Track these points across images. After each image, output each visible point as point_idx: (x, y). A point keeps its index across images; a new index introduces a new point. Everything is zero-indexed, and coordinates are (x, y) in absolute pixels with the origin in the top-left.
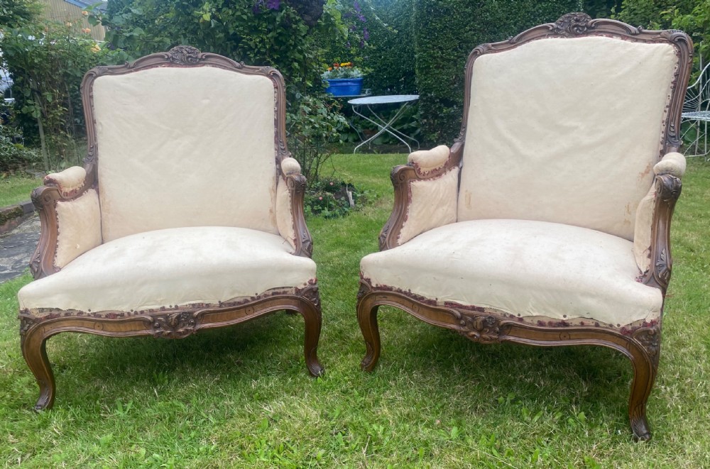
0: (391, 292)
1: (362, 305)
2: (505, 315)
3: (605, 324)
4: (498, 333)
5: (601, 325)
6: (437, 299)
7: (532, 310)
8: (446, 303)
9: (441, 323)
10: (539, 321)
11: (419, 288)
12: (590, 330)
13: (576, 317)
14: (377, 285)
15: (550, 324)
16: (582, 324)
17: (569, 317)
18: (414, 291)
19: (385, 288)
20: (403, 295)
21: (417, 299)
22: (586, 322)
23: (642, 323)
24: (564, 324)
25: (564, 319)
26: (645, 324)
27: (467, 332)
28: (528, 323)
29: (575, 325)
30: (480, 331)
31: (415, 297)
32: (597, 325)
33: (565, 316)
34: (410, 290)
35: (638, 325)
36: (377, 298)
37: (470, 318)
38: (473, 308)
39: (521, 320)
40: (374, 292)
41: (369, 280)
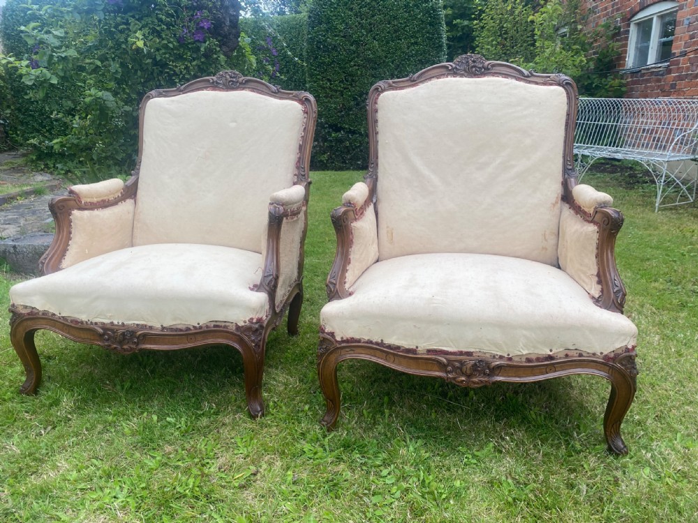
0: (360, 344)
1: (325, 361)
2: (494, 357)
3: (588, 353)
4: (488, 375)
5: (584, 354)
6: (417, 347)
7: (523, 349)
8: (429, 351)
9: (423, 372)
10: (527, 358)
11: (395, 337)
12: (575, 361)
13: (561, 350)
14: (342, 338)
15: (538, 359)
16: (567, 355)
17: (554, 351)
18: (387, 341)
19: (352, 340)
20: (375, 346)
21: (391, 349)
22: (570, 353)
23: (624, 349)
24: (550, 358)
25: (551, 353)
26: (627, 350)
27: (454, 379)
28: (518, 362)
29: (560, 358)
30: (469, 376)
31: (389, 347)
32: (581, 355)
33: (551, 351)
34: (382, 340)
35: (620, 351)
36: (343, 352)
37: (457, 364)
38: (461, 353)
39: (510, 359)
40: (338, 346)
41: (332, 334)
